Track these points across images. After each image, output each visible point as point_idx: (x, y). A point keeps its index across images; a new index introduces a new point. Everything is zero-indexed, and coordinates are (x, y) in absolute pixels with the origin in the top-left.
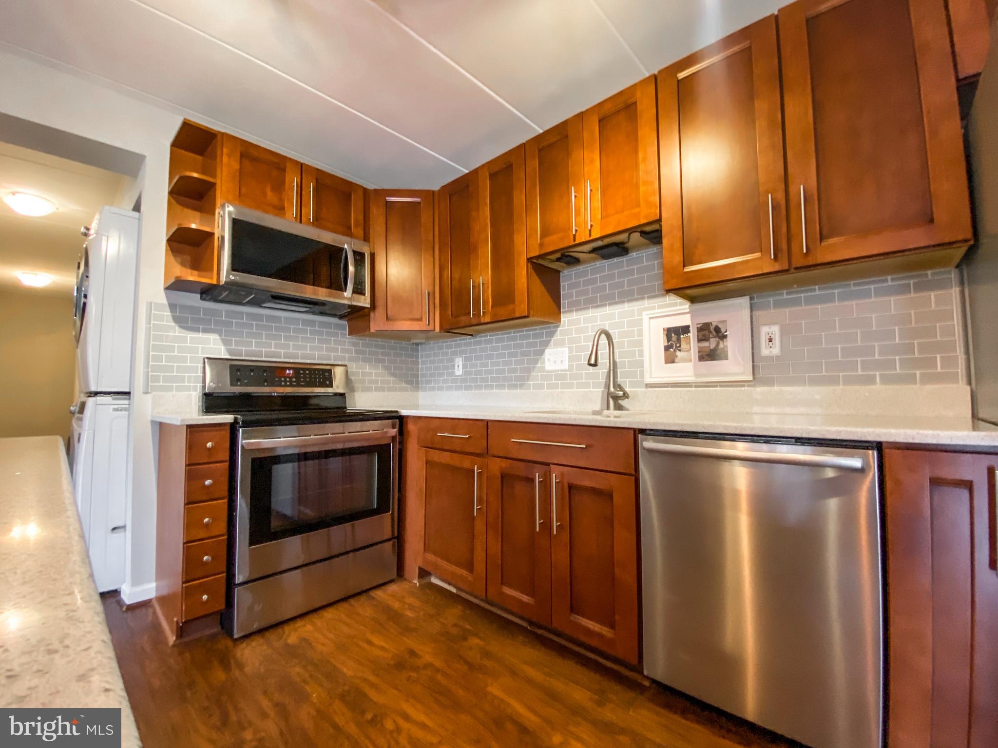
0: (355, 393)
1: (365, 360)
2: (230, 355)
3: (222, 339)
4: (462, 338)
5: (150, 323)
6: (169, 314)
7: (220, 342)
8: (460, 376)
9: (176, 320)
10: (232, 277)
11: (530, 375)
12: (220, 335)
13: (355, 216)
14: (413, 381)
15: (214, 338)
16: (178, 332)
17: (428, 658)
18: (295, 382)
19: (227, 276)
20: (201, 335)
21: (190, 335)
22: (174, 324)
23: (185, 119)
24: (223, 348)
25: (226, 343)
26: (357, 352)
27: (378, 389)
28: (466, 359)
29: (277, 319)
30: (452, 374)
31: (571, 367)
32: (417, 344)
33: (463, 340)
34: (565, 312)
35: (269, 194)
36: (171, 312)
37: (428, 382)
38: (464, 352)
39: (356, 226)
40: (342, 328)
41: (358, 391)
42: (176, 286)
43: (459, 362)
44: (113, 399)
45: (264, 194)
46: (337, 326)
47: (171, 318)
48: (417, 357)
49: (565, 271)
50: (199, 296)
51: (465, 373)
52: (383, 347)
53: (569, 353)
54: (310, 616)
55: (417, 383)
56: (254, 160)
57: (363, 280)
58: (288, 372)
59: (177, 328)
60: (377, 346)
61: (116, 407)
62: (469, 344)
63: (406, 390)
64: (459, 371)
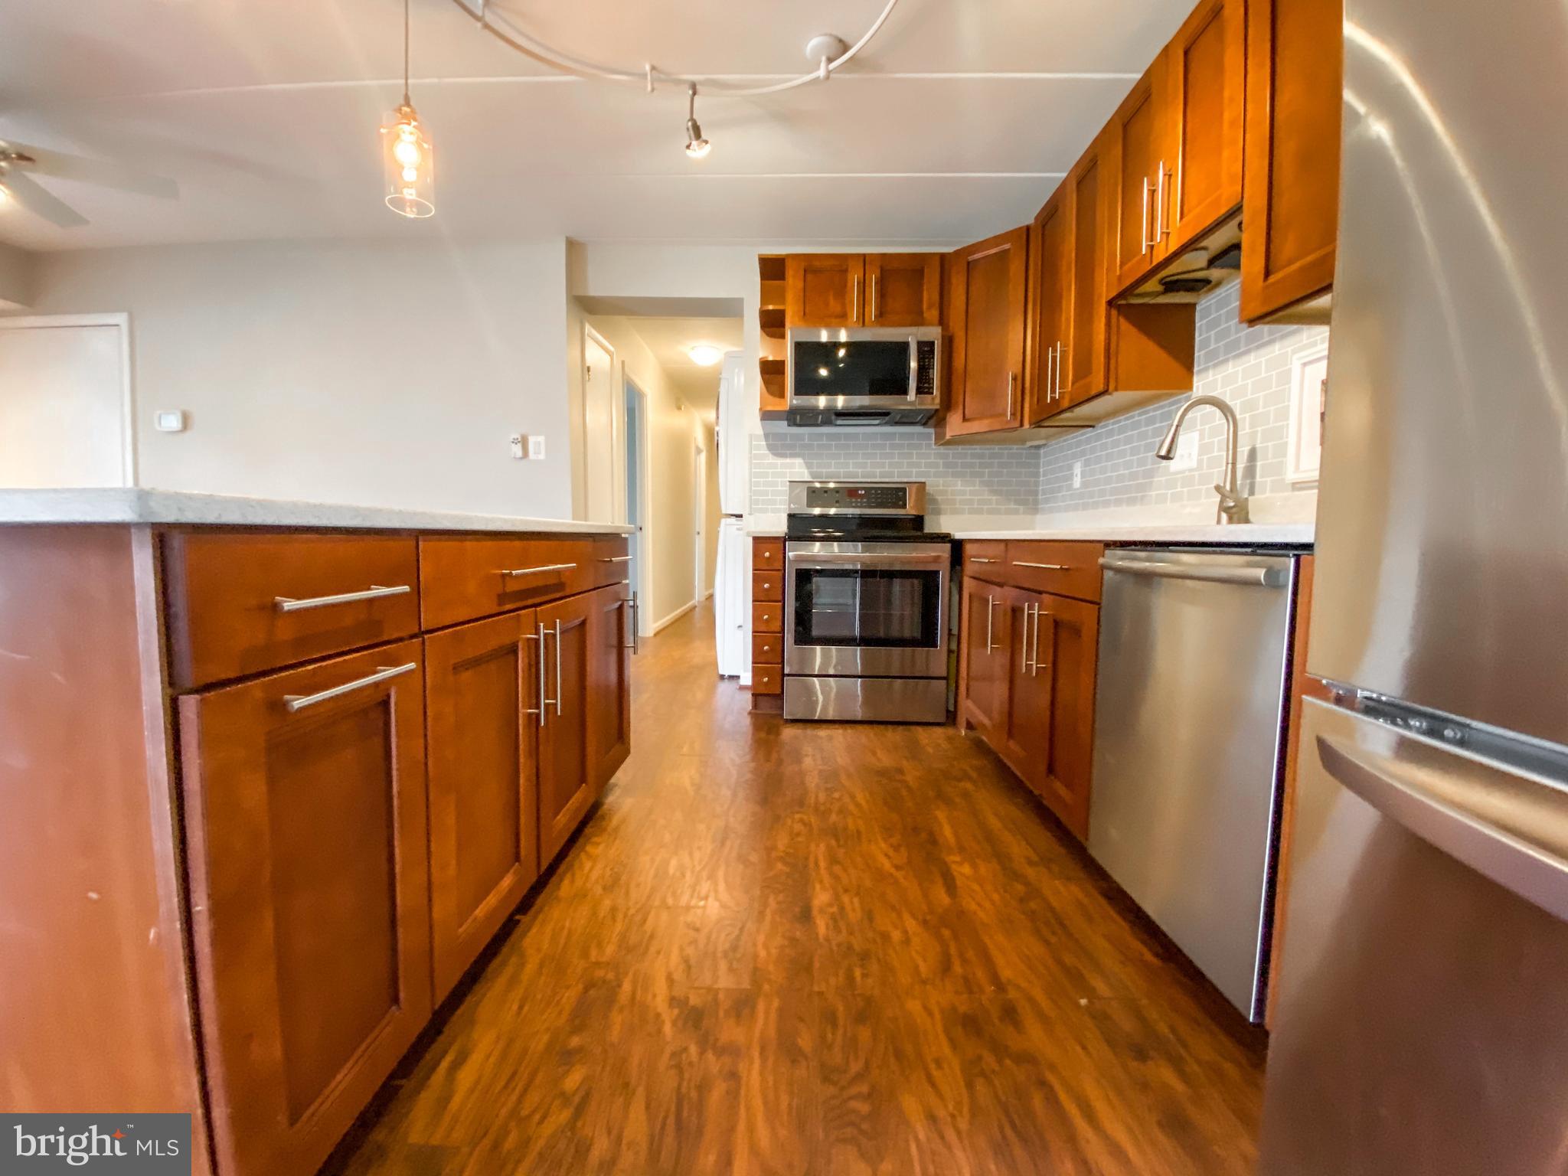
0: (941, 516)
1: (955, 475)
2: (813, 478)
3: (805, 462)
4: (1080, 432)
5: (751, 453)
6: (764, 443)
7: (804, 465)
8: (1078, 489)
9: (770, 448)
10: (795, 402)
11: (1151, 482)
12: (804, 459)
13: (930, 294)
14: (1030, 501)
15: (799, 461)
16: (771, 459)
17: (909, 778)
18: (865, 502)
19: (791, 401)
20: (788, 460)
21: (780, 461)
22: (767, 452)
23: (759, 255)
24: (806, 471)
25: (809, 466)
26: (946, 465)
27: (972, 511)
28: (1087, 463)
29: (855, 436)
30: (1070, 487)
31: (1200, 462)
32: (1038, 447)
33: (1082, 435)
34: (1199, 372)
35: (832, 302)
36: (766, 441)
37: (1047, 501)
38: (1083, 453)
39: (930, 307)
40: (928, 436)
41: (945, 514)
42: (767, 416)
43: (1078, 469)
44: (737, 520)
45: (827, 304)
46: (920, 435)
47: (765, 446)
48: (1037, 466)
49: (1203, 302)
50: (786, 423)
51: (1084, 484)
52: (981, 456)
53: (1200, 441)
54: (847, 726)
55: (1036, 502)
56: (817, 271)
57: (931, 376)
58: (860, 492)
59: (771, 455)
60: (973, 456)
61: (738, 527)
62: (1088, 441)
63: (1016, 512)
64: (1077, 482)
